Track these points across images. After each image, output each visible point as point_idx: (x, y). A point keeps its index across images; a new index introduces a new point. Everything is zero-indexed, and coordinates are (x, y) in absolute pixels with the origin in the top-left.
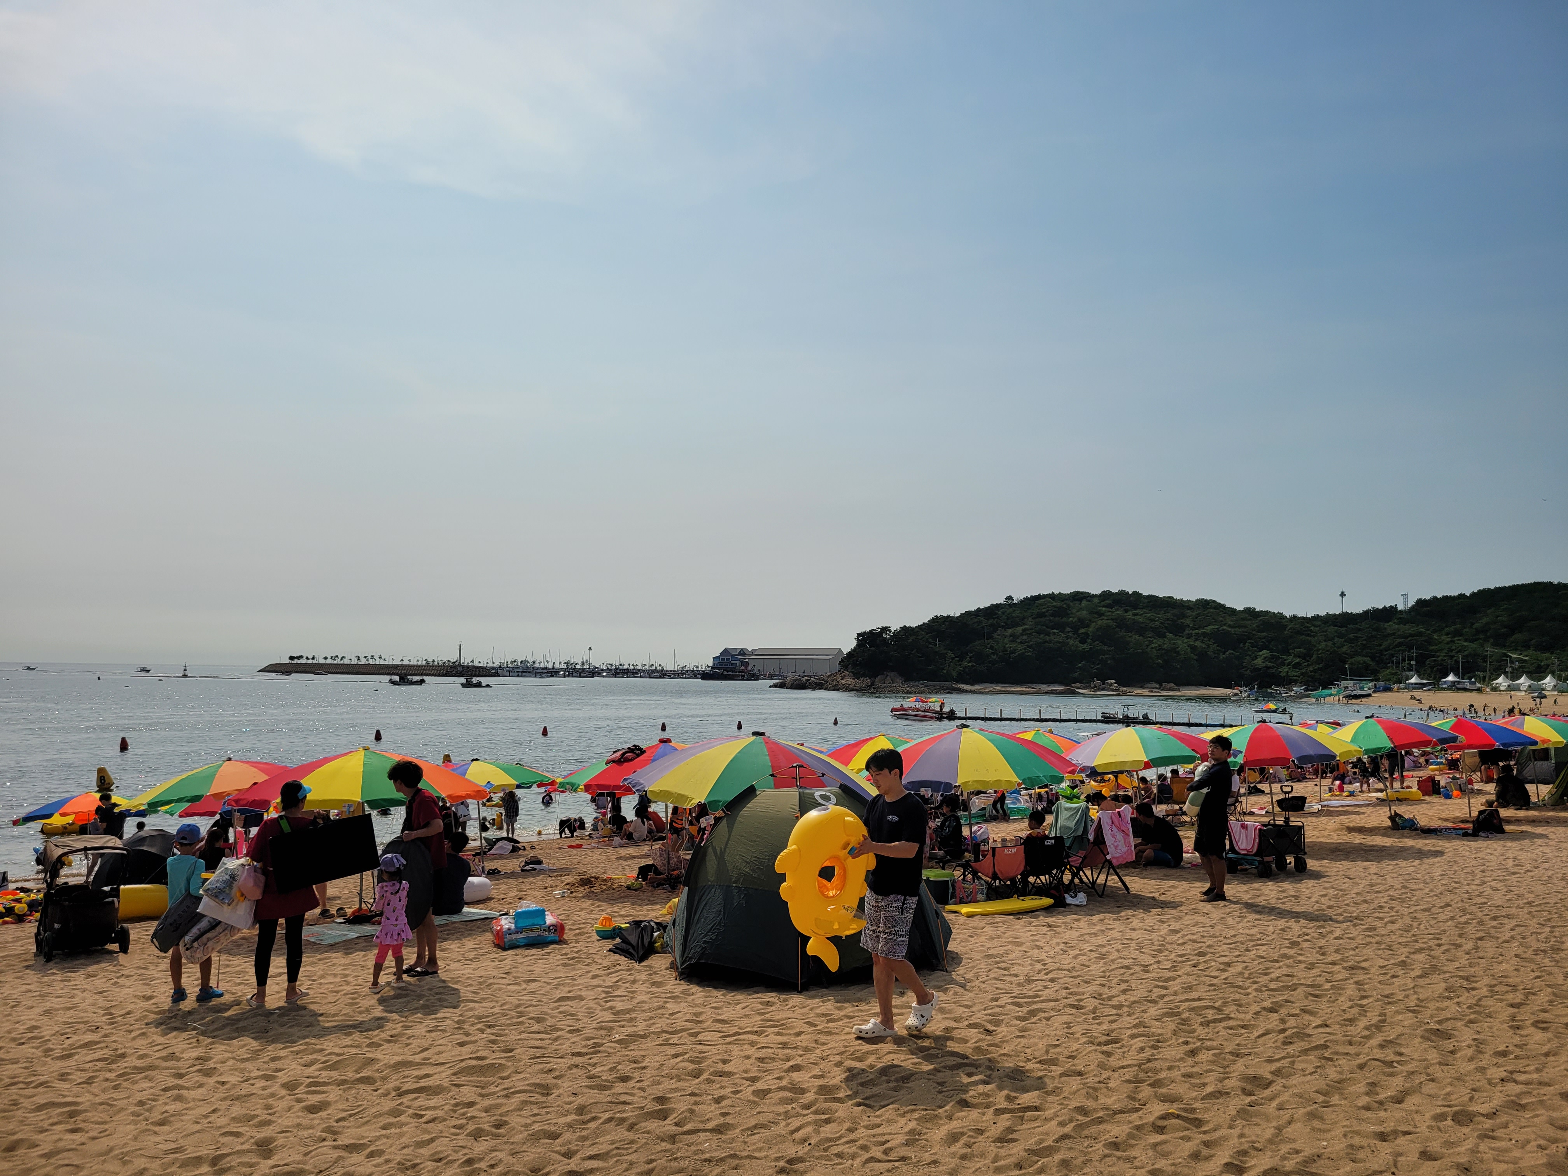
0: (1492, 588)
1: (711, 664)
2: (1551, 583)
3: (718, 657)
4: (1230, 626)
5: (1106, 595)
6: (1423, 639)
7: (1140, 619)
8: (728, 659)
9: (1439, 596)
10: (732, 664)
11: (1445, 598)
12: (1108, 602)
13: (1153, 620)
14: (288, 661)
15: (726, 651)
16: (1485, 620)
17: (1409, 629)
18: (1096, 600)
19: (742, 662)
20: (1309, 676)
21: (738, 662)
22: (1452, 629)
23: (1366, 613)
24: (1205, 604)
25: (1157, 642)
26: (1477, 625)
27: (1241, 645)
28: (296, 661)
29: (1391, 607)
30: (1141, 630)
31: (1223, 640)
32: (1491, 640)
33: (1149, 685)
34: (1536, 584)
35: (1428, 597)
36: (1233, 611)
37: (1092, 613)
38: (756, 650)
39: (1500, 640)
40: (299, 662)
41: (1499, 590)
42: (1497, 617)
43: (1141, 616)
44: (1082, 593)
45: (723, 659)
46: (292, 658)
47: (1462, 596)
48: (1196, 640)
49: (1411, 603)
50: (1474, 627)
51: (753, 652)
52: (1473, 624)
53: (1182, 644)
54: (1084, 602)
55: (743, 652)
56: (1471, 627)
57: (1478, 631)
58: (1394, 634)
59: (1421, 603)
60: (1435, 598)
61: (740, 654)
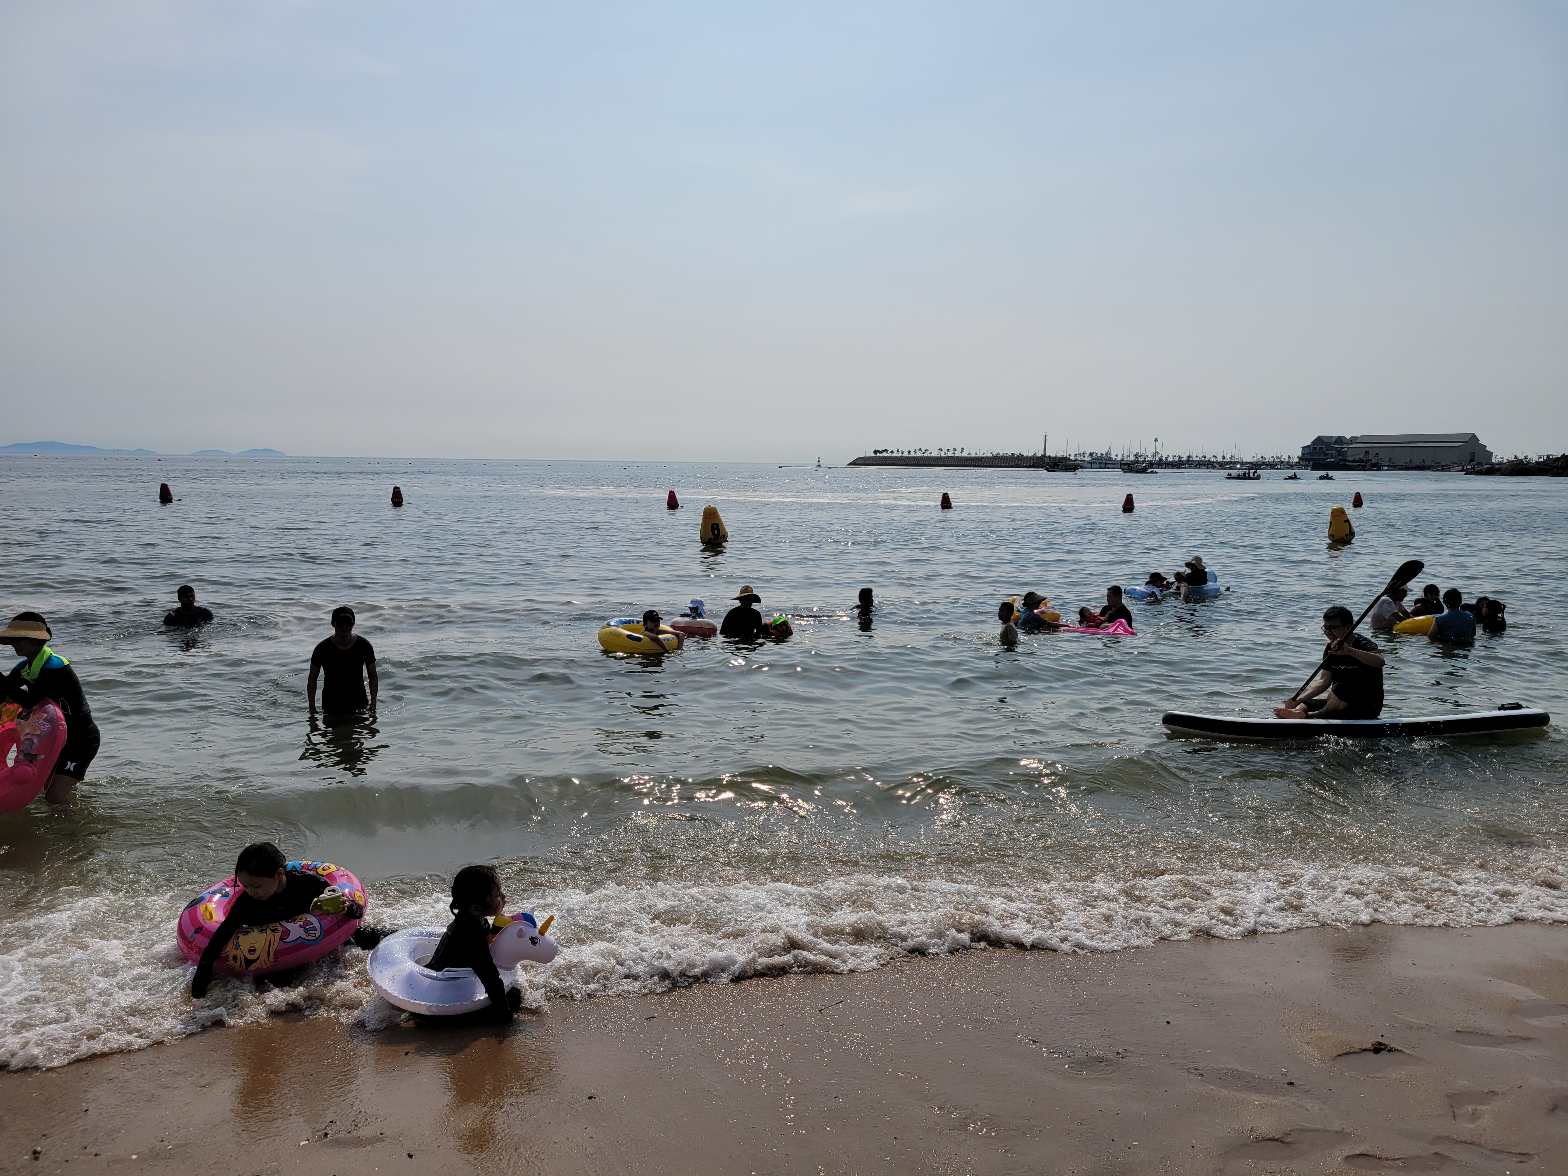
1: (1300, 455)
3: (1308, 447)
8: (1321, 448)
10: (1326, 455)
14: (873, 455)
15: (1319, 440)
19: (1340, 452)
21: (1334, 452)
28: (878, 455)
38: (1357, 438)
40: (884, 455)
45: (1315, 448)
46: (876, 452)
51: (1353, 440)
55: (1340, 440)
61: (1336, 442)
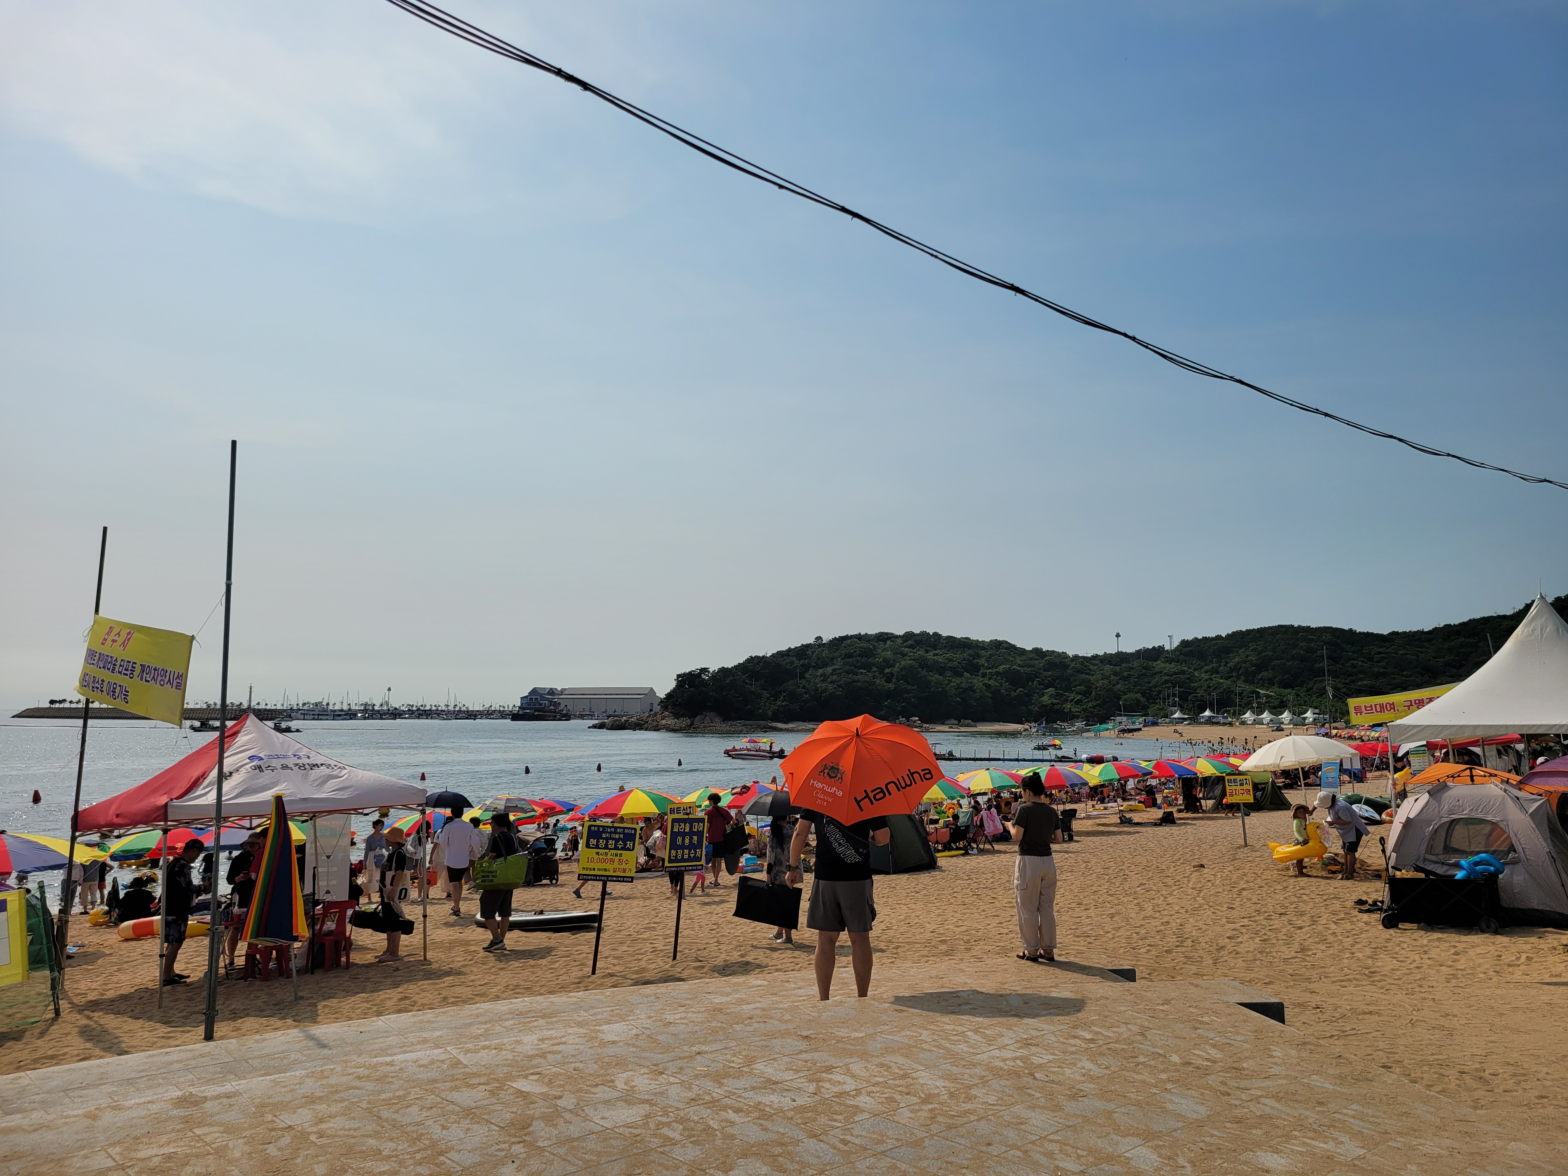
0: (1244, 630)
2: (1292, 626)
3: (526, 697)
4: (1019, 666)
5: (909, 636)
6: (1186, 676)
7: (940, 659)
8: (536, 699)
9: (1200, 637)
10: (541, 704)
11: (1205, 638)
12: (910, 642)
13: (951, 660)
14: (48, 705)
15: (534, 691)
16: (1237, 659)
17: (1173, 667)
18: (899, 641)
20: (1090, 712)
21: (546, 702)
22: (1209, 667)
23: (1138, 652)
24: (998, 645)
25: (956, 681)
26: (1231, 664)
27: (1030, 683)
29: (1160, 647)
30: (941, 670)
31: (1014, 678)
32: (1243, 678)
33: (949, 722)
34: (1281, 626)
35: (1190, 639)
36: (1023, 651)
37: (894, 654)
38: (566, 689)
39: (1251, 677)
40: (62, 706)
41: (1249, 632)
43: (940, 657)
44: (887, 634)
45: (531, 699)
46: (52, 701)
47: (1219, 637)
48: (990, 679)
49: (1176, 643)
50: (1228, 665)
51: (562, 692)
52: (1227, 663)
53: (978, 682)
54: (888, 642)
55: (552, 692)
56: (1225, 665)
57: (1231, 670)
58: (1161, 672)
59: (1184, 643)
60: (1196, 639)
61: (549, 693)
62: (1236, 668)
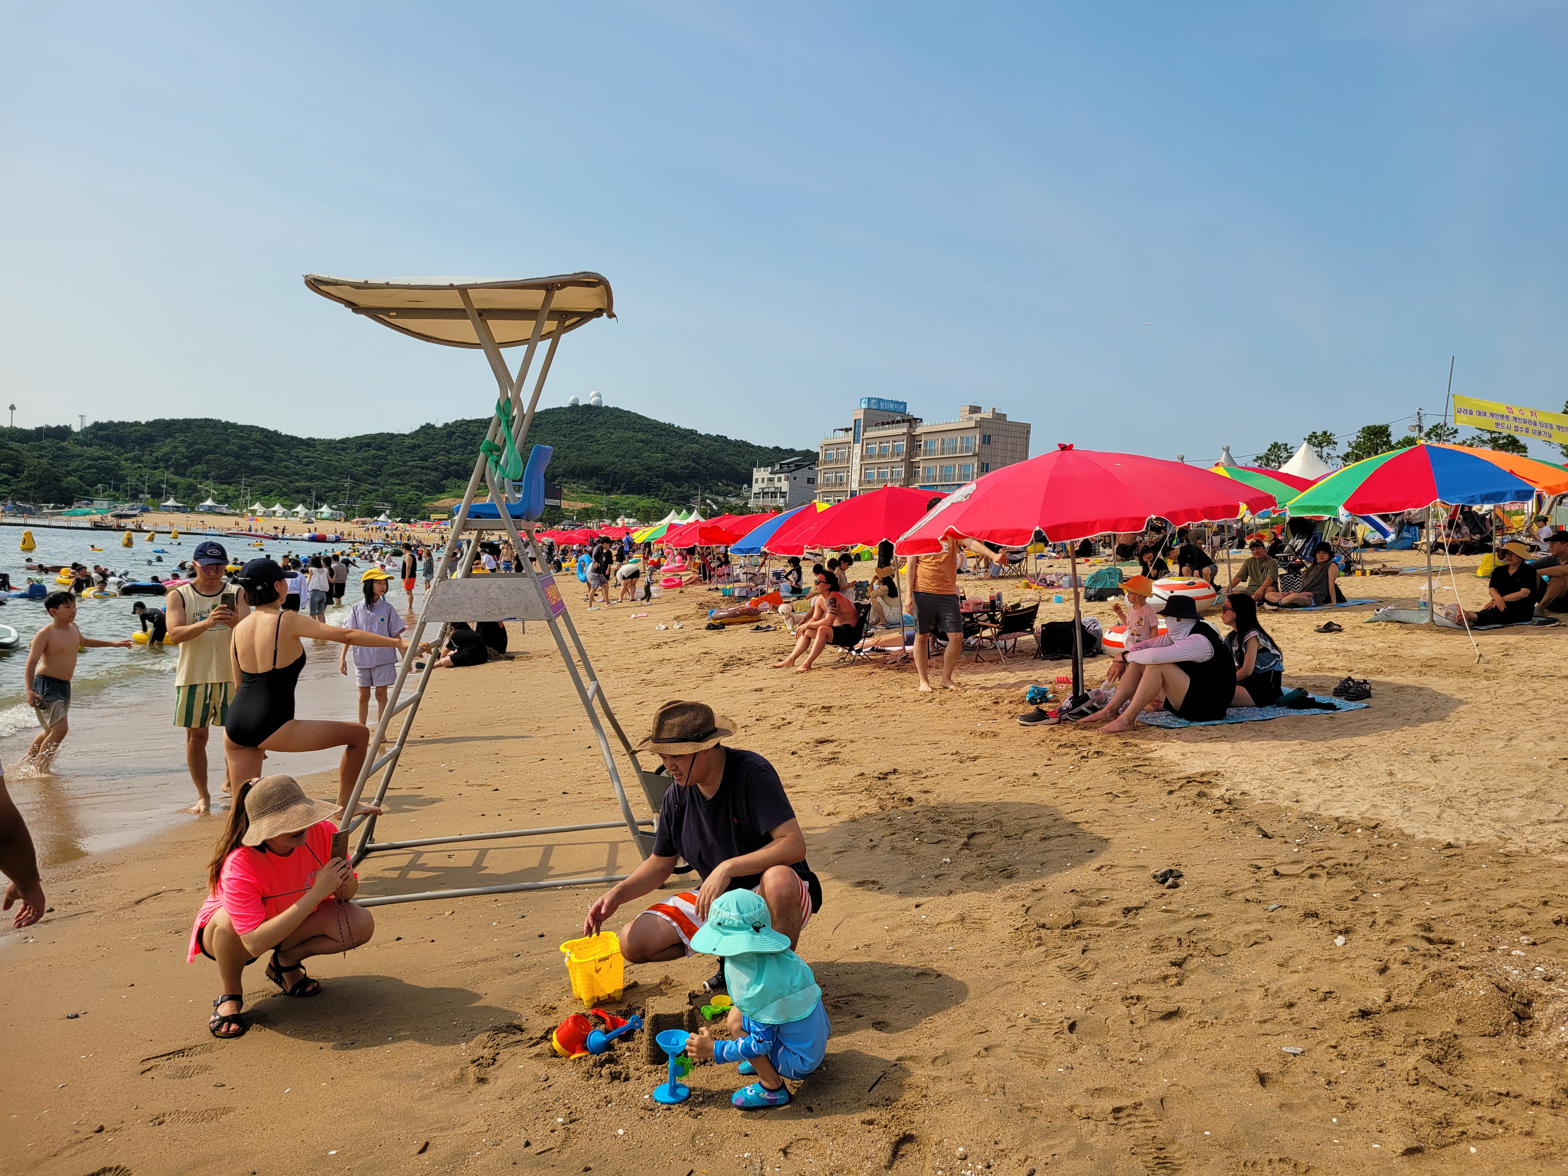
0: (167, 418)
2: (220, 421)
9: (116, 421)
11: (122, 424)
16: (165, 450)
17: (93, 451)
20: (22, 494)
22: (131, 455)
23: (39, 430)
26: (159, 454)
29: (65, 426)
32: (172, 469)
34: (206, 420)
35: (105, 421)
39: (180, 469)
41: (173, 422)
42: (176, 447)
47: (137, 424)
49: (88, 423)
50: (154, 455)
52: (152, 452)
56: (150, 455)
57: (158, 460)
58: (80, 456)
59: (98, 426)
60: (112, 423)
62: (165, 459)
